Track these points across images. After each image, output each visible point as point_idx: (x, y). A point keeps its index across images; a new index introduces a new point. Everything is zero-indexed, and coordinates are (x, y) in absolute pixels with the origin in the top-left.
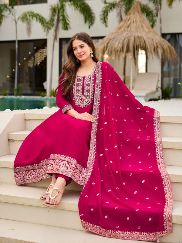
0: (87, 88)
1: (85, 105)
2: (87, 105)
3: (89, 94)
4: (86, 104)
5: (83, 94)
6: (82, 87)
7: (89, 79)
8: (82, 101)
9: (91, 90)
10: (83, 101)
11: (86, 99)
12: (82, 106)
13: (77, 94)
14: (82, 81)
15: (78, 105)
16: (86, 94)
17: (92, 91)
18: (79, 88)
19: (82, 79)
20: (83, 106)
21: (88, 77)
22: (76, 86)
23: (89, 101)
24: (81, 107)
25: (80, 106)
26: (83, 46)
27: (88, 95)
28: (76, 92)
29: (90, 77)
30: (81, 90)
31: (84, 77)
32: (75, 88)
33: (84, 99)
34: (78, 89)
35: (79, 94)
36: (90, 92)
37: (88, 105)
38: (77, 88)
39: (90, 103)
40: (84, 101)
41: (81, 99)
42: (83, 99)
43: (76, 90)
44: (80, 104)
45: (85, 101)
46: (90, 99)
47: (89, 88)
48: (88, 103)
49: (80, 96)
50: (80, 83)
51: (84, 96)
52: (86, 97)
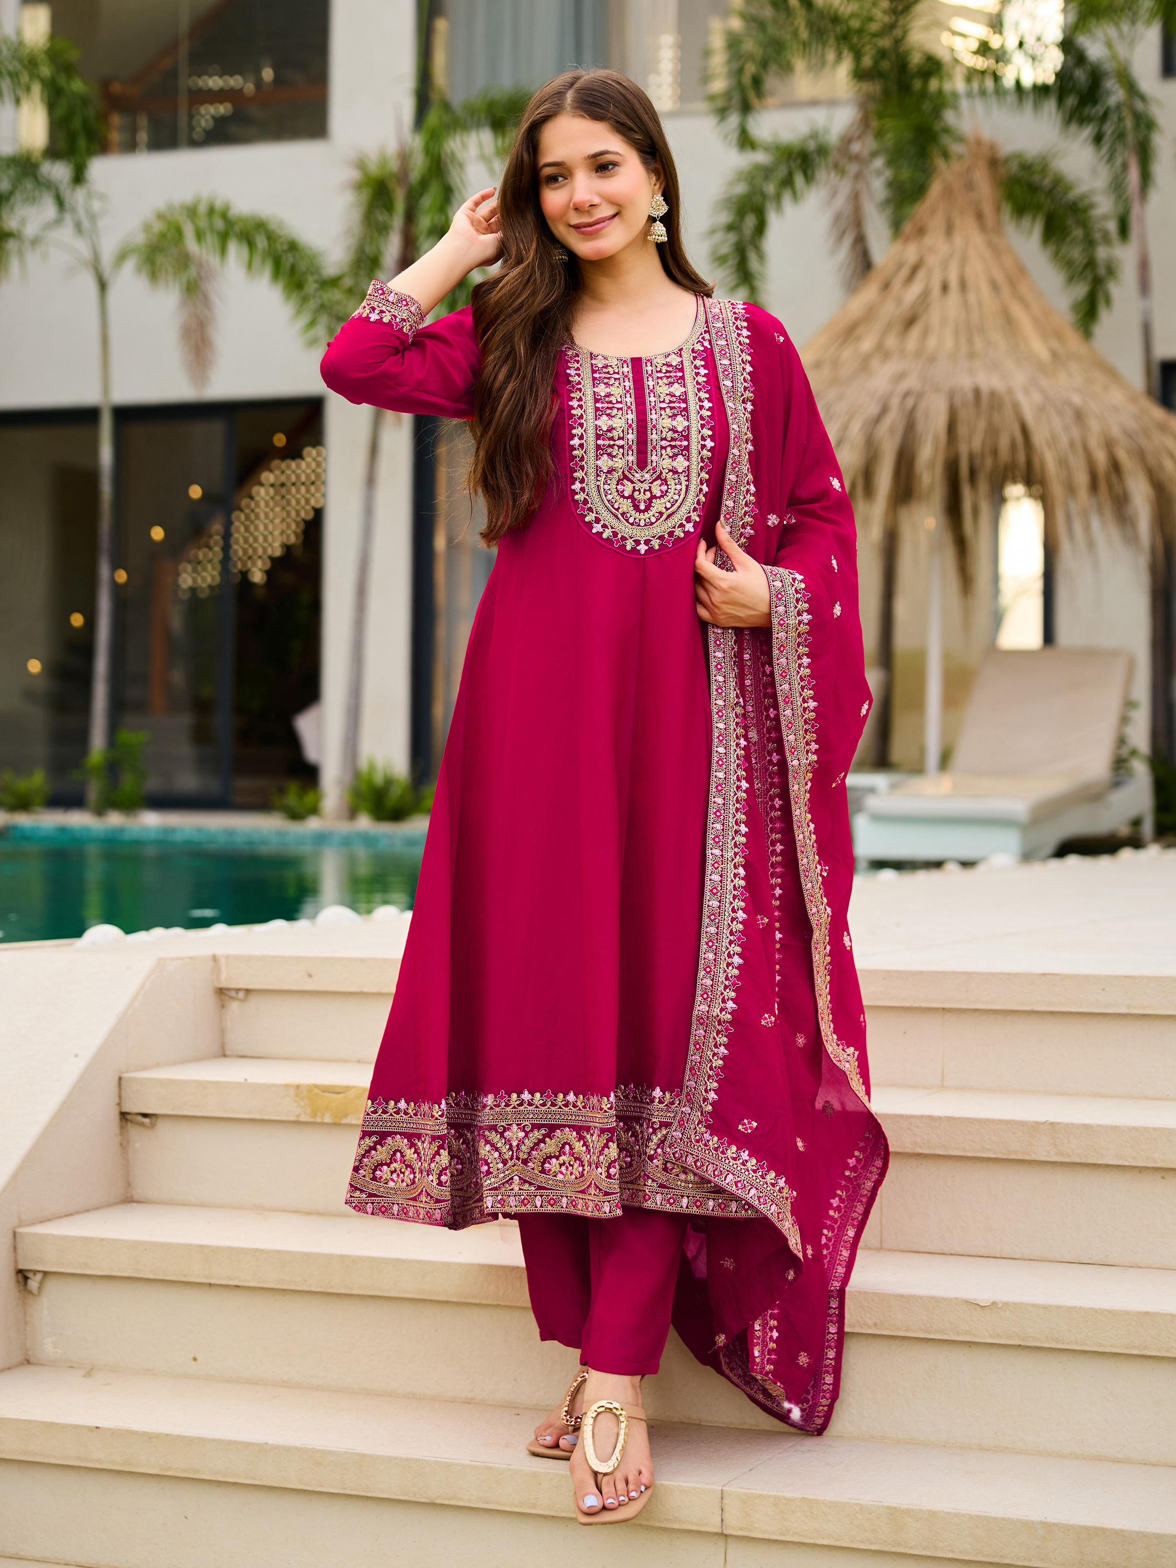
0: (667, 422)
1: (661, 538)
2: (671, 534)
3: (680, 463)
4: (662, 528)
5: (642, 463)
6: (631, 417)
7: (676, 373)
8: (636, 508)
9: (694, 436)
10: (648, 508)
11: (664, 494)
12: (638, 542)
13: (605, 463)
14: (629, 384)
15: (615, 534)
16: (666, 463)
17: (703, 447)
18: (618, 423)
19: (627, 369)
20: (647, 542)
21: (661, 360)
22: (590, 410)
23: (684, 510)
24: (635, 550)
25: (623, 538)
26: (615, 164)
27: (674, 472)
28: (598, 447)
29: (675, 360)
30: (632, 437)
31: (637, 363)
32: (589, 422)
33: (653, 497)
34: (611, 429)
35: (619, 463)
36: (687, 448)
37: (679, 533)
38: (604, 422)
39: (688, 520)
40: (653, 511)
41: (631, 497)
42: (641, 497)
43: (598, 437)
44: (624, 529)
45: (658, 506)
46: (692, 493)
47: (680, 423)
48: (676, 519)
49: (625, 477)
50: (616, 391)
51: (647, 476)
52: (665, 481)
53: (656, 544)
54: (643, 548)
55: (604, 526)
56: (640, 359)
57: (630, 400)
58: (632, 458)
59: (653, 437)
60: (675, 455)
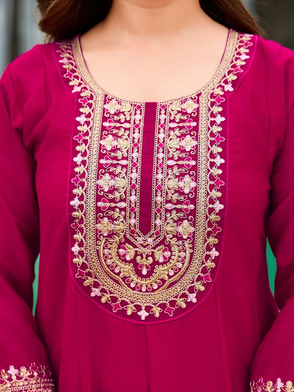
0: (173, 183)
1: (162, 306)
3: (185, 228)
4: (164, 296)
5: (145, 226)
6: (135, 175)
7: (189, 123)
8: (139, 273)
9: (202, 198)
10: (150, 274)
11: (167, 261)
12: (139, 308)
13: (105, 226)
14: (138, 136)
15: (114, 299)
16: (170, 228)
17: (211, 210)
18: (121, 183)
19: (139, 117)
20: (148, 309)
21: (176, 107)
22: (94, 167)
23: (189, 276)
24: (135, 316)
25: (124, 303)
27: (179, 237)
28: (98, 210)
29: (190, 106)
30: (135, 198)
31: (151, 109)
32: (91, 181)
33: (156, 263)
34: (112, 190)
35: (120, 227)
36: (193, 212)
37: (181, 303)
38: (106, 182)
39: (191, 290)
41: (133, 261)
42: (144, 262)
43: (98, 198)
44: (124, 293)
45: (161, 271)
46: (197, 261)
48: (178, 289)
49: (127, 241)
51: (150, 240)
52: (169, 247)
53: (157, 311)
54: (143, 314)
55: (103, 291)
57: (137, 156)
58: (134, 222)
60: (181, 220)
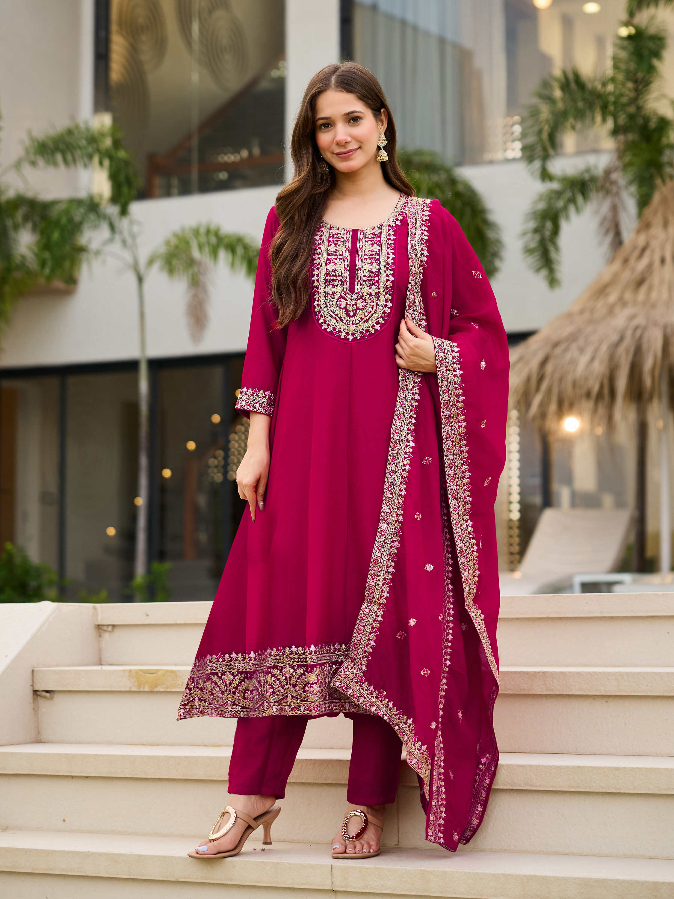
0: (367, 267)
1: (361, 332)
2: (367, 331)
3: (374, 290)
4: (362, 327)
5: (352, 289)
6: (347, 264)
7: (377, 239)
8: (348, 315)
9: (382, 274)
10: (354, 315)
11: (364, 308)
12: (348, 334)
13: (330, 289)
14: (348, 244)
15: (334, 329)
16: (366, 290)
17: (387, 280)
18: (339, 267)
19: (349, 236)
20: (353, 334)
21: (369, 231)
22: (324, 260)
23: (375, 316)
24: (346, 339)
25: (340, 331)
26: (360, 118)
27: (370, 295)
28: (327, 281)
29: (377, 231)
30: (346, 275)
31: (355, 232)
32: (323, 267)
33: (358, 309)
34: (334, 271)
35: (338, 289)
36: (378, 281)
37: (372, 330)
38: (331, 267)
39: (377, 323)
40: (357, 317)
41: (345, 308)
42: (351, 309)
43: (327, 275)
44: (340, 326)
45: (360, 314)
46: (380, 307)
47: (375, 267)
48: (370, 323)
49: (342, 297)
50: (341, 249)
51: (355, 297)
52: (365, 300)
53: (358, 336)
54: (350, 338)
55: (328, 325)
56: (357, 230)
57: (348, 254)
58: (346, 287)
59: (359, 275)
60: (371, 285)
